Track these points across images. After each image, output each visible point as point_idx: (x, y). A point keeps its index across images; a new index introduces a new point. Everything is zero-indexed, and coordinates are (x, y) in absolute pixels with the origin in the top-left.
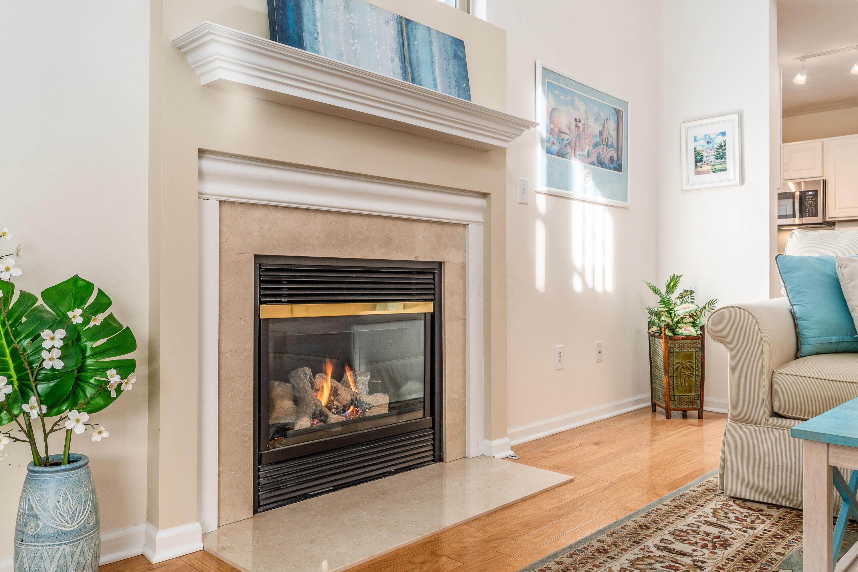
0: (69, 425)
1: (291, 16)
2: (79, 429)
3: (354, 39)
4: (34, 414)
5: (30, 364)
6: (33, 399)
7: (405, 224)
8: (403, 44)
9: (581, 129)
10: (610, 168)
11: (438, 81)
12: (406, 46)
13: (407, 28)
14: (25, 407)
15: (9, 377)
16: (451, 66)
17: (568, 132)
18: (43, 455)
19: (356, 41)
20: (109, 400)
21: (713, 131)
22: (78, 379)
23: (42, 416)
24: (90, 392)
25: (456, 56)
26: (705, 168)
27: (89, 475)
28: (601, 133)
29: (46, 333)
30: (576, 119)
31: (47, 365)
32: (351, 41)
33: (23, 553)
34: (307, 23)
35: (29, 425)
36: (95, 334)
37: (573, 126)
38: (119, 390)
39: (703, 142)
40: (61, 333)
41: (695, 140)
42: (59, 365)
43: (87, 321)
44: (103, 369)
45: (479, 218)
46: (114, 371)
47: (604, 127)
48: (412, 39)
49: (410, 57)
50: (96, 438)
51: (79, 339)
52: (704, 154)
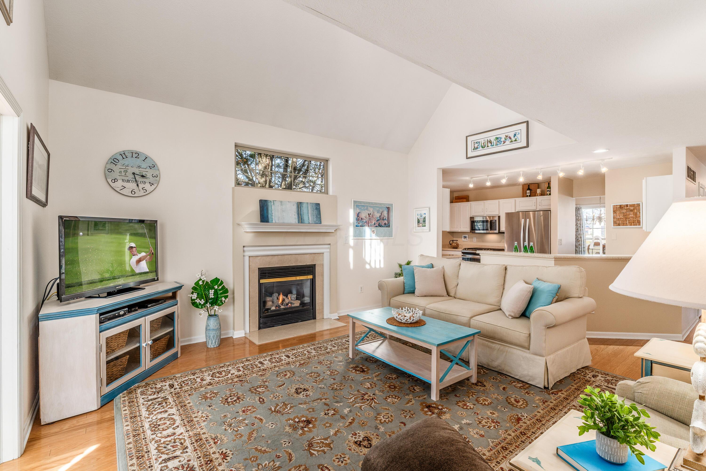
0: (215, 309)
1: (265, 211)
2: (217, 309)
3: (283, 212)
4: (208, 306)
5: (208, 296)
6: (208, 303)
7: (302, 255)
9: (371, 217)
10: (384, 227)
11: (310, 217)
12: (299, 210)
13: (300, 205)
14: (207, 305)
15: (204, 299)
16: (315, 212)
17: (365, 218)
18: (210, 314)
20: (223, 304)
21: (423, 212)
22: (217, 299)
23: (210, 307)
24: (219, 302)
25: (316, 209)
26: (421, 225)
27: (219, 318)
28: (380, 216)
29: (210, 291)
30: (369, 214)
31: (211, 297)
33: (207, 333)
34: (270, 212)
35: (208, 308)
36: (220, 290)
37: (368, 216)
38: (224, 302)
39: (419, 216)
40: (213, 290)
41: (418, 215)
42: (213, 297)
43: (218, 288)
44: (221, 298)
45: (328, 250)
46: (223, 298)
47: (381, 214)
48: (301, 207)
49: (300, 213)
50: (220, 311)
51: (217, 291)
52: (420, 220)
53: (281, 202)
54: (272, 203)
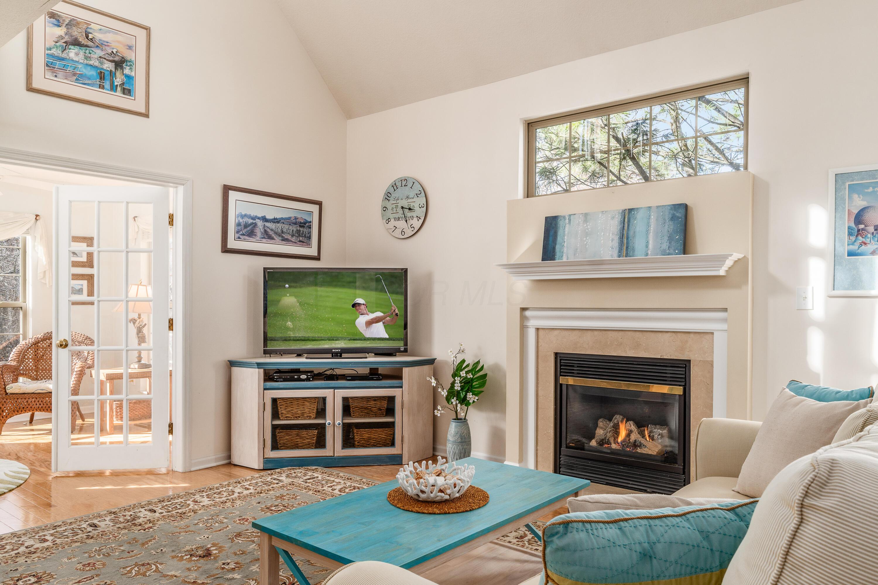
1: (551, 239)
3: (586, 237)
8: (624, 227)
11: (651, 242)
12: (626, 228)
13: (629, 215)
16: (667, 227)
19: (588, 238)
25: (679, 218)
32: (585, 239)
34: (560, 239)
36: (475, 380)
48: (632, 220)
49: (628, 234)
53: (586, 215)
54: (567, 221)
